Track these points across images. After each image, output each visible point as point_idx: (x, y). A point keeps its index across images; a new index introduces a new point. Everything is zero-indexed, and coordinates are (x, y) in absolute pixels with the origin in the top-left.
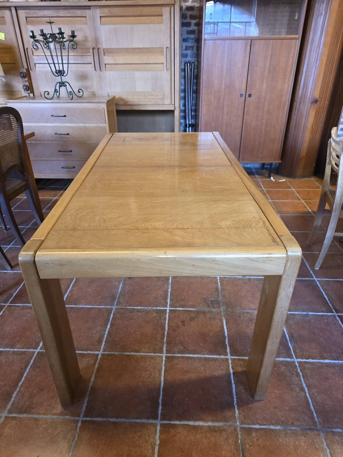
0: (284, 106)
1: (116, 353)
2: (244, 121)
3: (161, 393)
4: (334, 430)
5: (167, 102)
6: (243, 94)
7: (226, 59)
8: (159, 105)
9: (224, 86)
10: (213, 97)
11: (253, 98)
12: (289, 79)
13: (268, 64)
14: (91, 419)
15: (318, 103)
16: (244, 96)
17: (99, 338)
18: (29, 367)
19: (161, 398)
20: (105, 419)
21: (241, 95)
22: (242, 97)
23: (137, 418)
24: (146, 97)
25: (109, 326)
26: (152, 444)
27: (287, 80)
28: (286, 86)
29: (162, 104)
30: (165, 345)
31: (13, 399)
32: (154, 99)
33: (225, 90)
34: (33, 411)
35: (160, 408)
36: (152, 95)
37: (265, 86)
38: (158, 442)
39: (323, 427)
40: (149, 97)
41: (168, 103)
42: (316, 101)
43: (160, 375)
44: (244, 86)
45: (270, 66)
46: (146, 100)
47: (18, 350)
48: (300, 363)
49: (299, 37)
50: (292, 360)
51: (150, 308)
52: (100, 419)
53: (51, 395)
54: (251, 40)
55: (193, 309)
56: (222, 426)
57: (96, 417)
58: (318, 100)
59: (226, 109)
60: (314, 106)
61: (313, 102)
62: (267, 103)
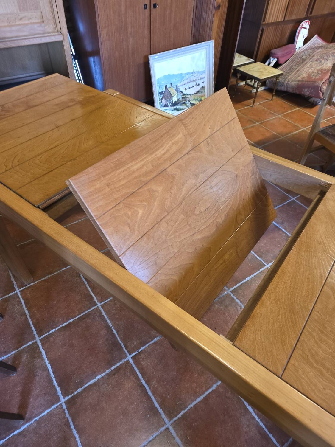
2: (151, 43)
5: (50, 27)
6: (147, 5)
8: (38, 34)
10: (112, 13)
11: (158, 8)
15: (221, 8)
21: (145, 5)
22: (147, 8)
24: (12, 24)
29: (42, 32)
32: (27, 24)
36: (21, 19)
40: (18, 23)
41: (51, 31)
42: (219, 7)
46: (14, 28)
58: (221, 4)
59: (130, 30)
60: (217, 13)
61: (217, 8)
62: (173, 15)
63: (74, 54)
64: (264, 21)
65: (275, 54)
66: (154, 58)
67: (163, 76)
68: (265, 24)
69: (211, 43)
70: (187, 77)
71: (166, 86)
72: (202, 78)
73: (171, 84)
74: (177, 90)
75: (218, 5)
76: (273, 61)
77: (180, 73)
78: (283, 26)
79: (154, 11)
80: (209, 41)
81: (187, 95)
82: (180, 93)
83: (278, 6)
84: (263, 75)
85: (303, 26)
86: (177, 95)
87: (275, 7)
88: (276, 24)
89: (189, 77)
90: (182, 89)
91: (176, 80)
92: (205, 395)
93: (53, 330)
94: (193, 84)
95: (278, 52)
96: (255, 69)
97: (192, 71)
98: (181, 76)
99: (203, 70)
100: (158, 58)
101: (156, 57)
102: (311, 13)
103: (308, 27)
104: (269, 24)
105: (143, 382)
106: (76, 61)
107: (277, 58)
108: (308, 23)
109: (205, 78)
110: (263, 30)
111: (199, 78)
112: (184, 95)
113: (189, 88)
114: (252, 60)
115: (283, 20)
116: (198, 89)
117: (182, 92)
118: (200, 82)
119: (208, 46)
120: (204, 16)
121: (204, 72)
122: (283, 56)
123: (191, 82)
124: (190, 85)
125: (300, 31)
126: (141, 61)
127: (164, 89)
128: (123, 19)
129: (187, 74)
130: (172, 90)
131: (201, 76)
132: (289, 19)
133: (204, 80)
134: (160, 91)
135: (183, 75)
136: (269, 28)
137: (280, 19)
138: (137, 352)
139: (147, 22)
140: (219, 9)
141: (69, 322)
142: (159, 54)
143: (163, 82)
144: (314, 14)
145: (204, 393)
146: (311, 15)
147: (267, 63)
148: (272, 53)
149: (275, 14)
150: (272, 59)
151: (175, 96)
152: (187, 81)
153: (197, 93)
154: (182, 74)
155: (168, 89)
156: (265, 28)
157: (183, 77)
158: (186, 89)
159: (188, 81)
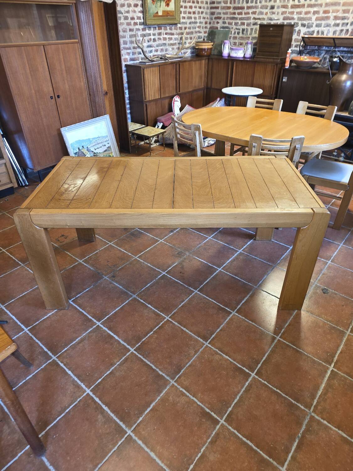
0: (86, 101)
1: (175, 311)
2: (61, 121)
3: (219, 304)
4: (278, 263)
6: (52, 97)
7: (27, 65)
9: (33, 91)
10: (27, 103)
11: (61, 98)
12: (83, 77)
13: (63, 67)
14: (210, 339)
15: (108, 94)
16: (54, 97)
17: (155, 314)
18: (144, 359)
19: (221, 306)
20: (215, 333)
21: (51, 97)
22: (52, 99)
23: (225, 320)
25: (149, 306)
26: (243, 321)
27: (82, 79)
28: (82, 84)
30: (190, 288)
31: (164, 375)
33: (36, 95)
34: (182, 366)
35: (227, 308)
37: (67, 87)
38: (244, 318)
39: (275, 265)
42: (106, 93)
43: (208, 299)
44: (51, 89)
45: (65, 67)
47: (119, 362)
48: (242, 251)
49: (79, 41)
50: (239, 252)
51: (155, 280)
52: (213, 336)
53: (178, 353)
54: (43, 46)
55: (176, 264)
56: (253, 292)
57: (211, 336)
58: (108, 92)
59: (42, 113)
60: (106, 97)
61: (105, 94)
62: (73, 101)
63: (2, 134)
64: (145, 99)
65: (160, 120)
66: (64, 129)
67: (74, 141)
68: (147, 101)
69: (107, 117)
70: (94, 140)
71: (79, 148)
72: (107, 141)
73: (83, 146)
74: (88, 150)
75: (106, 92)
76: (161, 125)
77: (87, 138)
78: (162, 102)
79: (58, 100)
80: (105, 115)
81: (98, 153)
82: (91, 152)
83: (153, 88)
84: (151, 134)
85: (175, 100)
86: (89, 153)
87: (151, 90)
88: (155, 101)
89: (96, 141)
90: (92, 149)
91: (86, 143)
92: (121, 307)
93: (13, 300)
94: (101, 145)
95: (162, 118)
96: (146, 130)
97: (97, 137)
98: (89, 140)
99: (106, 135)
100: (68, 129)
101: (66, 129)
102: (179, 91)
103: (179, 100)
104: (150, 101)
105: (81, 310)
106: (4, 138)
107: (162, 122)
108: (179, 98)
109: (109, 140)
110: (146, 105)
111: (105, 141)
112: (95, 153)
113: (98, 148)
114: (144, 126)
115: (160, 97)
116: (105, 148)
117: (93, 152)
118: (106, 143)
119: (105, 119)
120: (97, 99)
121: (107, 136)
122: (166, 121)
123: (98, 144)
124: (98, 146)
125: (174, 103)
126: (56, 133)
127: (78, 151)
128: (36, 106)
129: (94, 139)
130: (85, 151)
131: (105, 140)
132: (164, 96)
133: (109, 142)
134: (75, 152)
135: (91, 140)
136: (151, 103)
137: (157, 97)
138: (75, 298)
139: (55, 107)
140: (107, 94)
141: (24, 294)
142: (68, 126)
143: (75, 146)
144: (181, 92)
145: (121, 305)
146: (180, 93)
147: (157, 127)
148: (158, 120)
149: (152, 94)
150: (159, 124)
151: (88, 154)
152: (94, 144)
153: (105, 151)
154: (89, 139)
155: (81, 150)
156: (148, 104)
157: (91, 141)
158: (95, 149)
159: (96, 143)
